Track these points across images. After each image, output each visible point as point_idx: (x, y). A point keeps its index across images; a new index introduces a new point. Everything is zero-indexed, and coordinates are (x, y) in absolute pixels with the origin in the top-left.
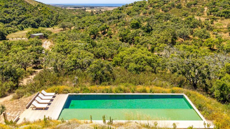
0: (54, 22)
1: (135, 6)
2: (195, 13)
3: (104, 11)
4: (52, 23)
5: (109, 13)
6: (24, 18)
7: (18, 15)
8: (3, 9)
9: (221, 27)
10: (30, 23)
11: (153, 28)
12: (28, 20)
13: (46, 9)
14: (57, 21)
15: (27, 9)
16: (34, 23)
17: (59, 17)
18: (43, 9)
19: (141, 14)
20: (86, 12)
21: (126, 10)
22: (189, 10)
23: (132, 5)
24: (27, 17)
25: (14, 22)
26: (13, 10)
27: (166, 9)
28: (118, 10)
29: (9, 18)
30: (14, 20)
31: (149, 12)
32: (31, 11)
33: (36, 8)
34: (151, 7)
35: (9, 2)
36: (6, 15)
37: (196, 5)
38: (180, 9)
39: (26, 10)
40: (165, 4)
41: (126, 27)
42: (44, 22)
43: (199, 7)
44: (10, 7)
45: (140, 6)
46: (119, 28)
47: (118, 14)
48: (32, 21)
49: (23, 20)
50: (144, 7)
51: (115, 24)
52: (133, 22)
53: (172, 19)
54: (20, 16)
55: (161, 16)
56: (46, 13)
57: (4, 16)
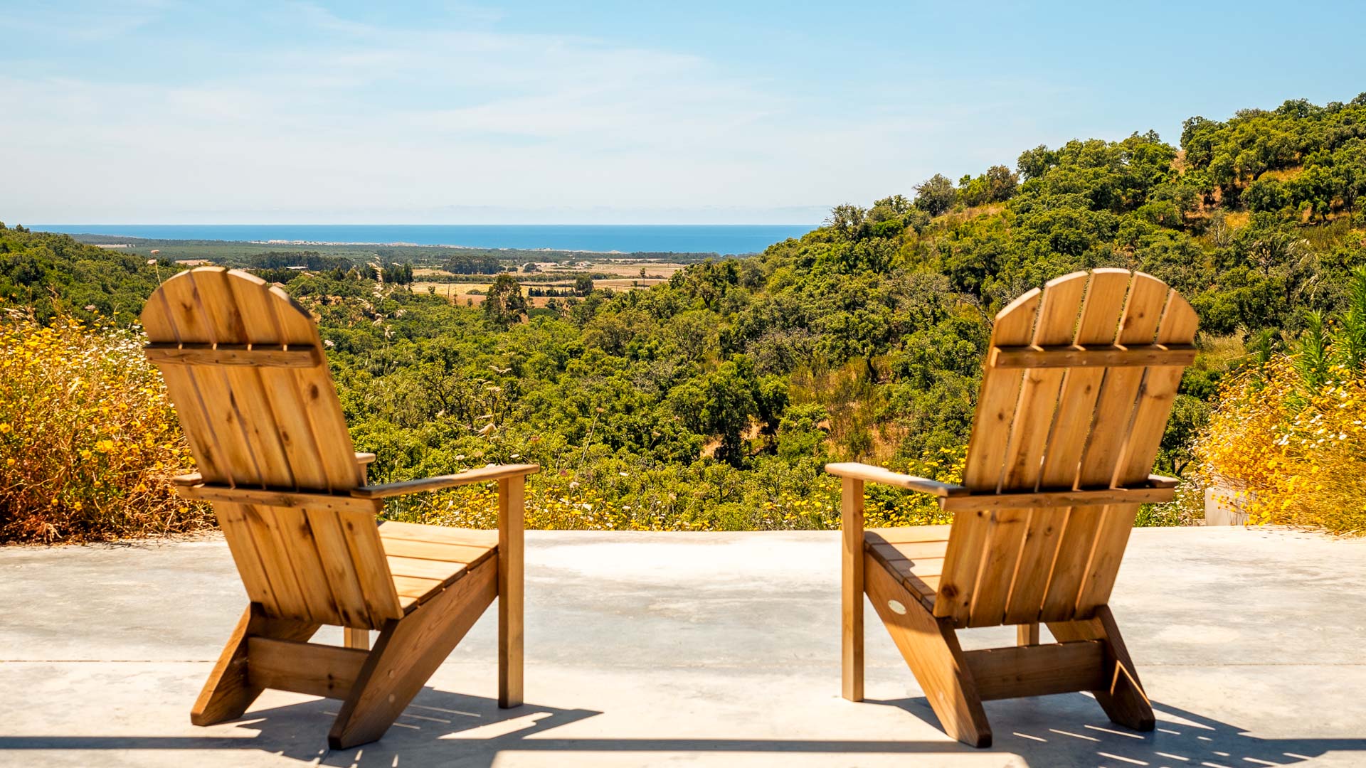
1: (1046, 196)
21: (931, 243)
45: (1100, 199)
50: (1153, 204)
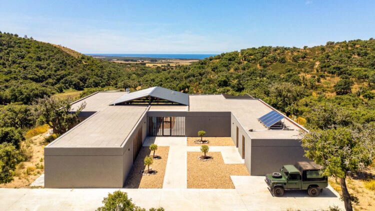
0: (105, 81)
1: (223, 59)
2: (303, 70)
3: (174, 65)
4: (102, 82)
5: (187, 68)
6: (63, 75)
7: (55, 71)
8: (34, 62)
9: (329, 86)
10: (71, 82)
11: (244, 86)
12: (69, 78)
13: (92, 62)
14: (109, 80)
15: (67, 62)
16: (78, 82)
17: (112, 74)
18: (89, 62)
19: (232, 70)
20: (147, 67)
21: (210, 64)
22: (295, 65)
23: (219, 57)
24: (67, 73)
25: (50, 80)
26: (48, 65)
27: (265, 63)
28: (200, 65)
29: (43, 76)
30: (50, 78)
31: (242, 68)
32: (73, 65)
33: (80, 62)
34: (245, 60)
35: (42, 53)
36: (38, 71)
37: (305, 59)
38: (283, 64)
39: (65, 64)
40: (263, 56)
41: (211, 85)
42: (91, 81)
43: (309, 61)
44: (44, 60)
45: (230, 60)
46: (203, 87)
47: (200, 71)
48: (75, 80)
49: (62, 78)
50: (236, 60)
51: (198, 83)
52: (220, 79)
53: (267, 76)
54: (58, 73)
55: (255, 72)
56: (94, 68)
57: (36, 73)
